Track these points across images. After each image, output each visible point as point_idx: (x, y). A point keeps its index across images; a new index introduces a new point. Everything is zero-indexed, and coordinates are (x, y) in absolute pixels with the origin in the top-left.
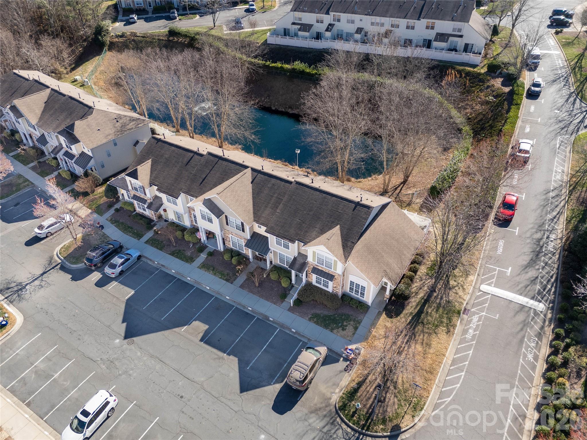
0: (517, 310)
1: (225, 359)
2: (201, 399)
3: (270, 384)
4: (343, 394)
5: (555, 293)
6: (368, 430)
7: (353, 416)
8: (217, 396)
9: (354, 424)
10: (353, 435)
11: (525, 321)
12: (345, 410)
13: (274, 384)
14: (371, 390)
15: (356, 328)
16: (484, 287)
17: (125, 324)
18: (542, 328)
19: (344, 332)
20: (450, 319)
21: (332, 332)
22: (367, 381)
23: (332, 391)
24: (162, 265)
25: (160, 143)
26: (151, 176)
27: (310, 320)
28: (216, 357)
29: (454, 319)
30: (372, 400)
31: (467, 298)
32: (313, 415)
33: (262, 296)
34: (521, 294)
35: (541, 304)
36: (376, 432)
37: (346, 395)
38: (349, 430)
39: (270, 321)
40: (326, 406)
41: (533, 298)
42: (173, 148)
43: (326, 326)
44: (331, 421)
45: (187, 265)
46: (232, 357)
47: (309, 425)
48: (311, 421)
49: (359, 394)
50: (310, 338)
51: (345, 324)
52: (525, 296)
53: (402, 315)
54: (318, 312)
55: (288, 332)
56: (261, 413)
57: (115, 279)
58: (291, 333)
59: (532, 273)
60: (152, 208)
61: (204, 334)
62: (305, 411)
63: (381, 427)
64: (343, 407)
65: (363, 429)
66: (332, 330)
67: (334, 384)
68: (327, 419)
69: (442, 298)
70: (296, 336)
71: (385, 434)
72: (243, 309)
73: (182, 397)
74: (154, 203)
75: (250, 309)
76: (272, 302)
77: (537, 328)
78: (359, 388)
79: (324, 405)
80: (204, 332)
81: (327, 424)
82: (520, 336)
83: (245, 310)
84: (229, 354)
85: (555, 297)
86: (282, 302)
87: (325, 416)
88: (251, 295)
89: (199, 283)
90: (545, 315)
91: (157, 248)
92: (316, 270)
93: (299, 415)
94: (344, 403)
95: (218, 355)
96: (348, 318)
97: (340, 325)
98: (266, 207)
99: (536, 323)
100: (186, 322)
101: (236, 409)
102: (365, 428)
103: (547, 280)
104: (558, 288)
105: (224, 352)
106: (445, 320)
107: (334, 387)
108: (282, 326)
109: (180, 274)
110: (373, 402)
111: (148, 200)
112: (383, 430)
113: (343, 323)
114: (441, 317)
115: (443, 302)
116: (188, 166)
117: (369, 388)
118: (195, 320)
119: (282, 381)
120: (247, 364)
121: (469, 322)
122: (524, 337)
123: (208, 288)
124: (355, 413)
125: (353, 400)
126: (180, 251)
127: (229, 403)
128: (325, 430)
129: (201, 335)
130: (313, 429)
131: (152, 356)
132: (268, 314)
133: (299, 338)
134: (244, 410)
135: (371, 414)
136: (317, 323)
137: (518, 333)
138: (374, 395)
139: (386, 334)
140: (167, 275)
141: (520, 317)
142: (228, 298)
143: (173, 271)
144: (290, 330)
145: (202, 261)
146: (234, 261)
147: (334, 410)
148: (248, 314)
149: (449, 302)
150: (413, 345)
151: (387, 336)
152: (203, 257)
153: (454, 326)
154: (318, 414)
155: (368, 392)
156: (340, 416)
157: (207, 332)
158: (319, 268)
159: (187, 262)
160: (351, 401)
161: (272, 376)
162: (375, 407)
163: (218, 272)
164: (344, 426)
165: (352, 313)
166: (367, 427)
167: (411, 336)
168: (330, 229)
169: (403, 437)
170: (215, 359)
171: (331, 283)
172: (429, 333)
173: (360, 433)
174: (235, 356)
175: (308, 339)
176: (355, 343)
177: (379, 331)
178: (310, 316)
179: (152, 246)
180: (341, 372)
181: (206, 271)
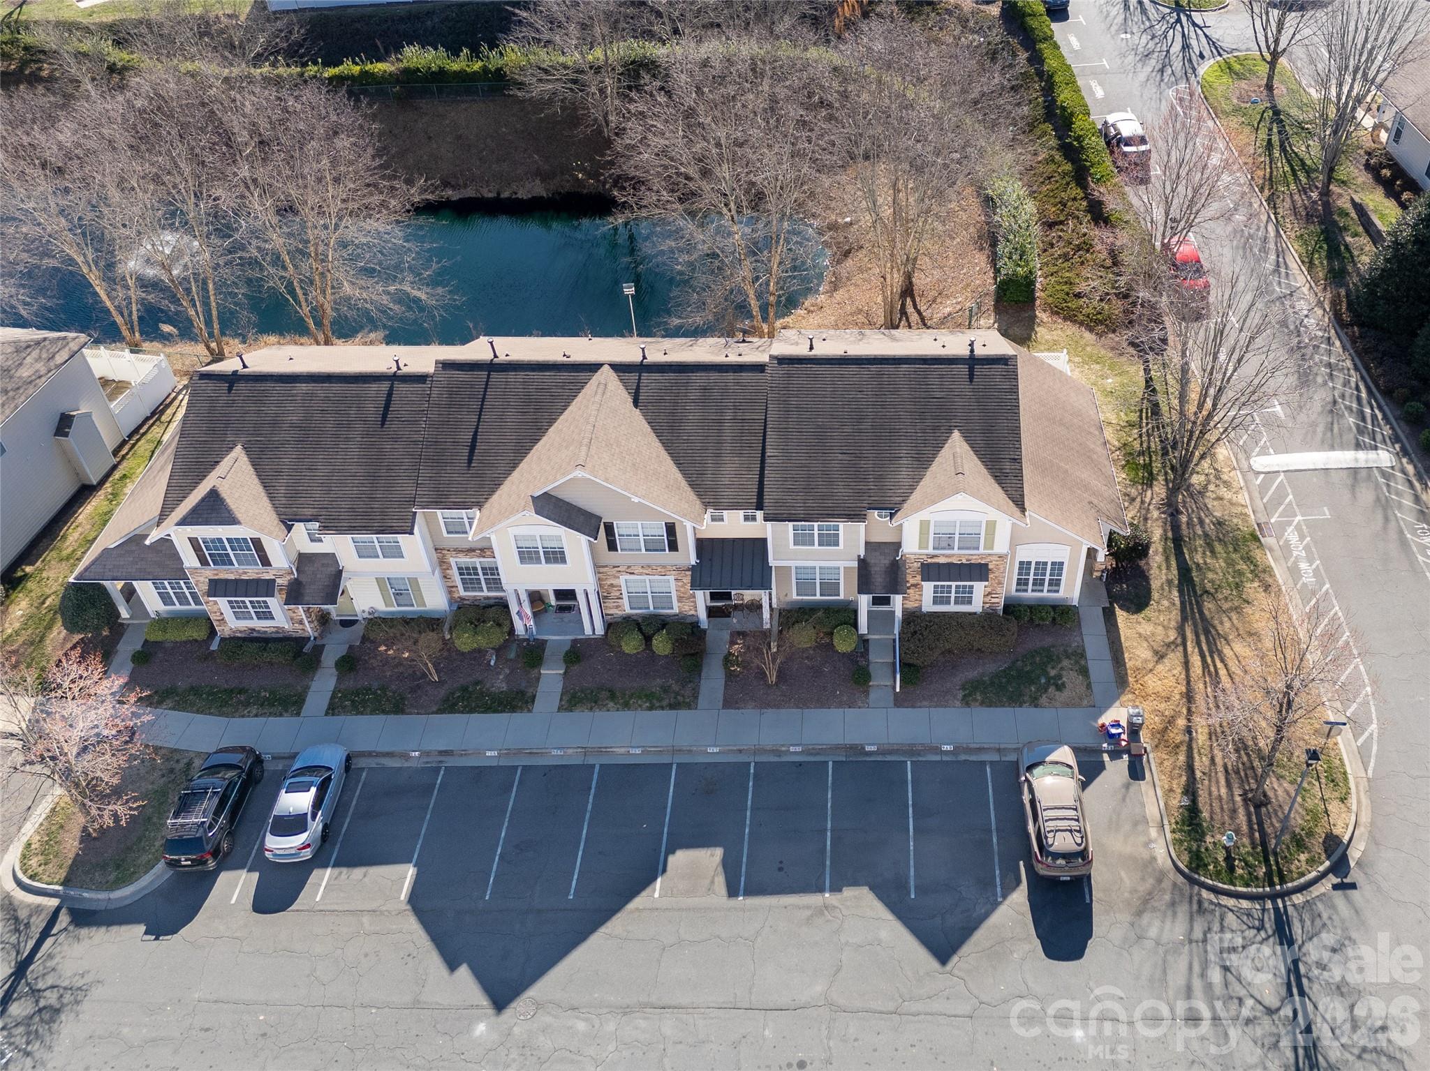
0: (1349, 482)
1: (835, 907)
2: (856, 1040)
3: (996, 905)
4: (1173, 832)
5: (1385, 417)
6: (1283, 880)
7: (1231, 869)
9: (1248, 885)
10: (1264, 910)
11: (1378, 499)
12: (1206, 865)
13: (1005, 897)
14: (1223, 791)
15: (1084, 672)
16: (1261, 463)
18: (1417, 499)
19: (1066, 694)
20: (1249, 559)
21: (1036, 706)
22: (1198, 774)
23: (1142, 839)
24: (441, 753)
25: (240, 386)
26: (272, 498)
27: (966, 703)
28: (808, 913)
29: (1257, 554)
30: (1241, 811)
31: (1243, 498)
32: (1146, 918)
33: (803, 704)
34: (1332, 448)
35: (1380, 452)
36: (1302, 875)
37: (1181, 831)
38: (1245, 904)
39: (870, 753)
40: (1160, 881)
41: (1358, 446)
42: (303, 387)
43: (1015, 700)
44: (1195, 907)
45: (518, 718)
46: (848, 892)
47: (1158, 943)
48: (1153, 932)
49: (1205, 815)
50: (1002, 746)
51: (1053, 673)
52: (1343, 447)
53: (1155, 595)
54: (971, 675)
55: (937, 758)
56: (1030, 984)
57: (316, 862)
58: (945, 758)
59: (1320, 397)
60: (307, 598)
61: (726, 873)
62: (1125, 917)
63: (1303, 857)
64: (1197, 862)
65: (1272, 884)
66: (1035, 702)
67: (1136, 824)
68: (1183, 910)
69: (1201, 522)
70: (963, 757)
71: (1321, 868)
72: (776, 759)
73: (802, 1064)
74: (304, 579)
75: (798, 749)
76: (840, 706)
77: (1408, 502)
78: (1194, 801)
79: (1151, 881)
80: (720, 869)
81: (1191, 919)
82: (1393, 534)
83: (784, 759)
84: (836, 889)
85: (1392, 428)
86: (865, 694)
87: (1173, 904)
88: (770, 714)
89: (600, 752)
90: (1403, 471)
91: (384, 712)
92: (931, 571)
93: (1117, 934)
94: (1190, 850)
95: (808, 907)
96: (1050, 657)
97: (1043, 681)
98: (718, 456)
99: (1398, 493)
100: (650, 871)
101: (965, 1008)
102: (1276, 880)
103: (1354, 398)
104: (1386, 408)
105: (820, 890)
106: (1242, 566)
107: (1140, 828)
108: (911, 751)
109: (519, 752)
110: (1249, 815)
111: (281, 576)
112: (1312, 862)
113: (1046, 673)
114: (1230, 563)
115: (1210, 528)
116: (392, 426)
117: (1214, 789)
118: (671, 850)
119: (1019, 882)
120: (902, 886)
121: (1286, 548)
122: (1401, 532)
123: (637, 751)
124: (1229, 859)
125: (1203, 834)
126: (465, 689)
127: (936, 1006)
128: (1198, 935)
129: (720, 881)
130: (1175, 949)
132: (852, 739)
133: (973, 758)
134: (984, 998)
135: (1264, 844)
136: (986, 703)
137: (1385, 528)
138: (1238, 799)
139: (1156, 652)
140: (480, 774)
141: (1366, 495)
142: (716, 750)
143: (489, 754)
144: (937, 750)
145: (559, 687)
146: (662, 645)
147: (1181, 879)
148: (800, 764)
149: (1219, 523)
150: (1227, 651)
151: (1162, 657)
152: (552, 675)
153: (1268, 570)
154: (1154, 909)
155: (1220, 798)
156: (1203, 885)
157: (730, 867)
158: (942, 560)
159: (513, 709)
160: (1201, 839)
161: (986, 884)
162: (1260, 824)
163: (631, 697)
164: (1231, 902)
165: (1048, 641)
166: (1277, 875)
167: (1207, 633)
168: (938, 447)
169: (1354, 854)
170: (809, 920)
171: (979, 588)
172: (1237, 609)
173: (1273, 897)
174: (855, 883)
175: (999, 750)
176: (1107, 706)
177: (1137, 653)
178: (960, 694)
179: (362, 714)
180: (1127, 786)
181: (591, 709)
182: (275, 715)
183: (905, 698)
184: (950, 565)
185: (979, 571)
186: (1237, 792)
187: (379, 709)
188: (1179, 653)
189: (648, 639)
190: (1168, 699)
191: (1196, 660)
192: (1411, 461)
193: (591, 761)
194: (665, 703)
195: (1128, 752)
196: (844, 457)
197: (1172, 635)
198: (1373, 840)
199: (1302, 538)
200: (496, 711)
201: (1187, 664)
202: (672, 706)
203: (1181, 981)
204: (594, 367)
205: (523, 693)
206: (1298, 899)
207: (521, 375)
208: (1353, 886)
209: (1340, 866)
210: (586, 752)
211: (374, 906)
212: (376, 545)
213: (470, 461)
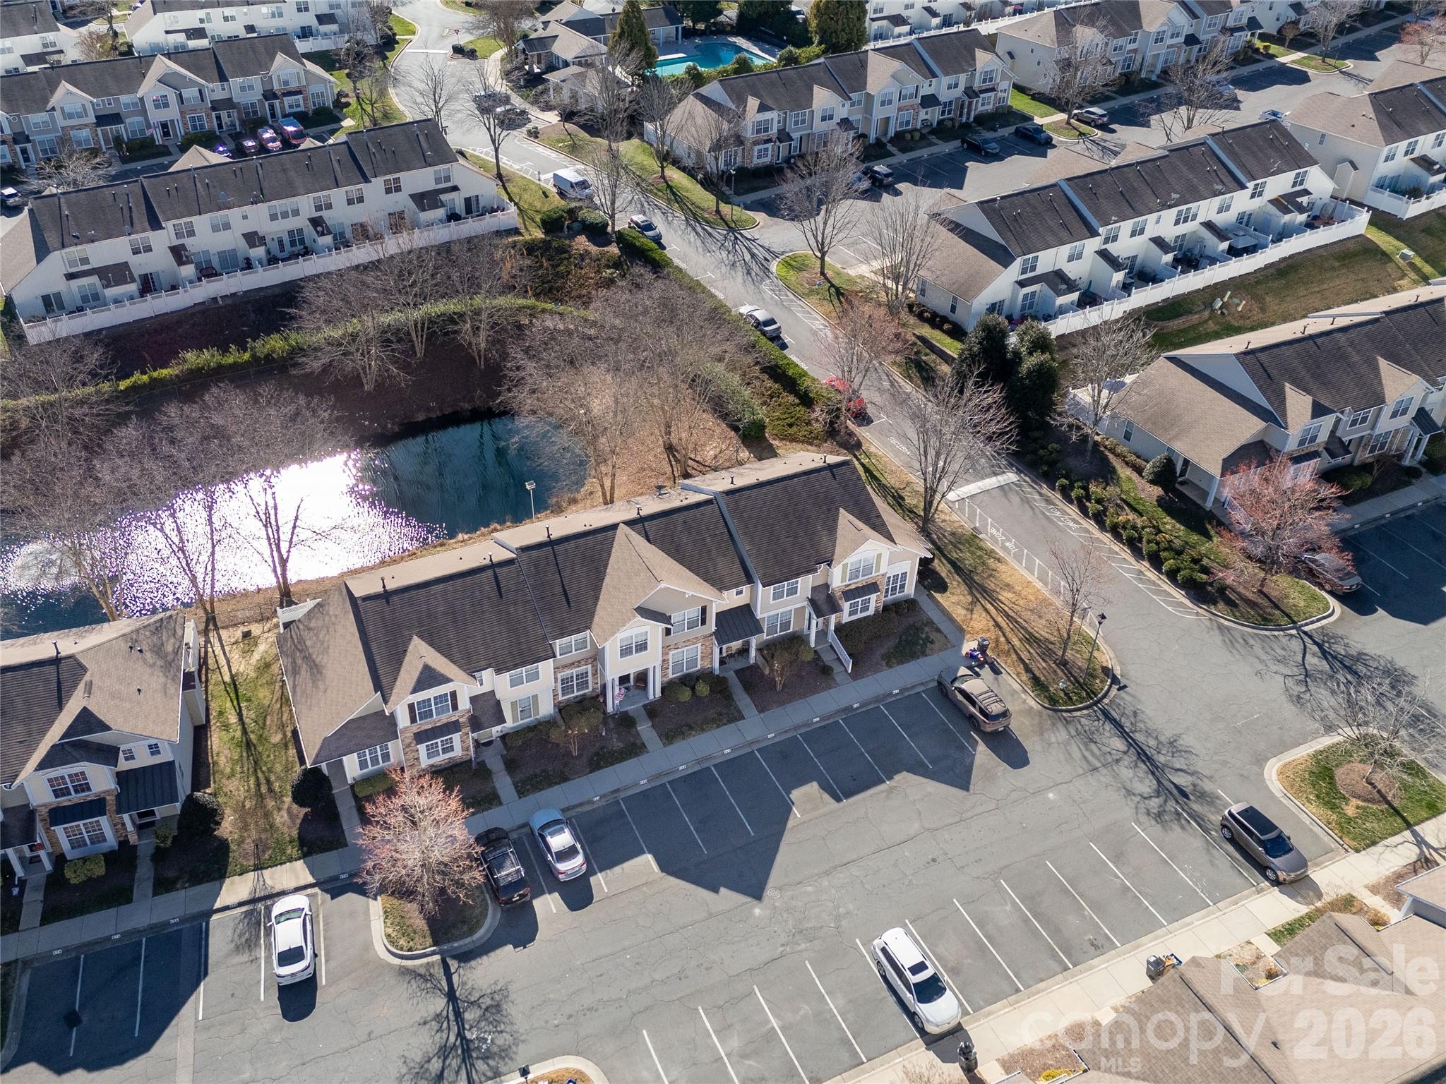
0: (1002, 493)
1: (896, 786)
2: (951, 840)
3: (973, 755)
4: (1032, 691)
5: (1000, 456)
6: (1096, 696)
7: (1070, 698)
8: (957, 819)
9: (1081, 703)
10: (1095, 711)
11: (1022, 500)
12: (1058, 701)
13: (975, 750)
14: (1044, 665)
15: (938, 630)
16: (952, 497)
17: (723, 891)
18: (1040, 494)
19: (937, 644)
20: (980, 548)
21: (926, 656)
22: (1027, 661)
23: (1020, 701)
24: (613, 792)
27: (889, 665)
28: (884, 794)
29: (981, 544)
30: (1058, 671)
32: (1046, 735)
33: (804, 695)
34: (983, 478)
35: (1007, 474)
36: (1101, 689)
37: (1036, 689)
38: (1085, 712)
39: (857, 708)
40: (1040, 716)
41: (995, 474)
43: (914, 656)
44: (1064, 722)
45: (643, 758)
46: (897, 777)
47: (1058, 743)
48: (1053, 739)
49: (1042, 678)
50: (923, 681)
51: (924, 636)
52: (988, 476)
53: (948, 580)
54: (883, 651)
55: (894, 699)
56: (1014, 783)
57: (591, 871)
58: (898, 697)
60: (485, 725)
61: (827, 792)
62: (1036, 738)
63: (1098, 681)
64: (1053, 701)
65: (1092, 699)
66: (924, 654)
67: (1013, 695)
68: (1059, 725)
69: (944, 536)
70: (907, 694)
71: (1108, 683)
72: (809, 729)
73: (934, 860)
74: (479, 713)
75: (818, 719)
76: (824, 689)
77: (1037, 497)
78: (1033, 674)
79: (1037, 718)
80: (821, 791)
81: (1067, 728)
82: (1040, 516)
83: (814, 727)
84: (890, 778)
85: (1008, 461)
86: (833, 679)
87: (1053, 724)
88: (788, 707)
89: (707, 759)
90: (1025, 481)
92: (849, 594)
93: (1038, 747)
94: (1045, 697)
95: (882, 792)
96: (918, 630)
97: (921, 642)
99: (1030, 493)
100: (785, 809)
101: (992, 806)
103: (977, 448)
105: (884, 782)
106: (979, 553)
107: (1016, 696)
108: (878, 699)
109: (660, 775)
110: (1062, 671)
111: (463, 716)
112: (1102, 682)
113: (921, 638)
114: (973, 553)
115: (950, 537)
116: (508, 596)
117: (1039, 665)
118: (788, 793)
119: (977, 742)
120: (923, 765)
121: (992, 537)
122: (1043, 513)
123: (729, 751)
124: (1066, 694)
125: (1047, 687)
126: (597, 754)
127: (978, 810)
128: (1073, 733)
129: (826, 796)
130: (1066, 744)
131: (827, 873)
132: (844, 704)
133: (912, 692)
134: (998, 798)
135: (1078, 682)
136: (901, 662)
137: (1034, 514)
138: (1053, 665)
139: (967, 609)
140: (645, 794)
141: (1016, 500)
142: (772, 735)
143: (642, 782)
144: (891, 695)
145: (654, 734)
146: (703, 689)
147: (1050, 712)
148: (824, 727)
149: (953, 534)
150: (1000, 597)
151: (972, 611)
152: (645, 729)
153: (992, 551)
154: (1048, 730)
155: (1044, 668)
156: (1062, 711)
157: (826, 787)
158: (853, 587)
159: (637, 755)
160: (1048, 690)
161: (961, 748)
162: (1070, 673)
163: (702, 724)
164: (1078, 713)
165: (911, 621)
166: (1091, 693)
167: (986, 592)
168: (836, 519)
169: (1118, 672)
170: (888, 797)
171: (873, 597)
172: (991, 575)
173: (1095, 704)
174: (898, 772)
175: (922, 684)
176: (961, 644)
177: (959, 613)
178: (884, 663)
180: (997, 679)
181: (683, 739)
182: (486, 810)
183: (856, 675)
184: (857, 588)
185: (872, 588)
186: (1051, 663)
187: (552, 783)
188: (979, 607)
189: (693, 689)
190: (989, 630)
191: (989, 606)
192: (1026, 475)
193: (705, 765)
194: (725, 721)
195: (987, 663)
197: (970, 599)
198: (1121, 663)
199: (998, 531)
200: (627, 759)
201: (986, 610)
202: (730, 721)
203: (1079, 755)
205: (634, 744)
206: (1106, 701)
207: (572, 544)
208: (1125, 687)
209: (1115, 680)
210: (699, 762)
211: (643, 881)
212: (524, 674)
213: (568, 603)
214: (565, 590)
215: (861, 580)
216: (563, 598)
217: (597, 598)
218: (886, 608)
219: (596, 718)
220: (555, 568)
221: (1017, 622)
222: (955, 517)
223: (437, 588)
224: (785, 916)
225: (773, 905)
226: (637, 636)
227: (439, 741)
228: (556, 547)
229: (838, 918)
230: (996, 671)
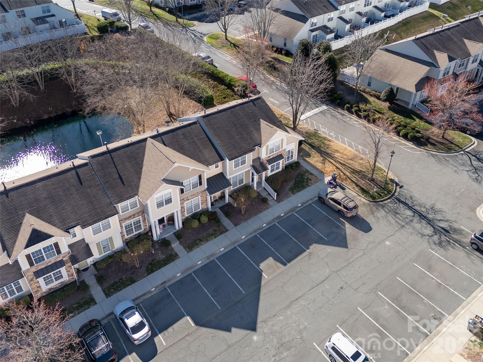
0: (322, 114)
1: (312, 252)
2: (347, 275)
3: (345, 230)
4: (363, 195)
6: (392, 192)
7: (381, 195)
8: (346, 263)
9: (386, 196)
10: (393, 199)
11: (331, 115)
12: (375, 197)
13: (345, 227)
14: (364, 182)
15: (312, 174)
16: (302, 118)
17: (233, 329)
18: (338, 113)
19: (313, 180)
20: (320, 137)
21: (309, 186)
22: (356, 182)
24: (162, 284)
25: (11, 194)
26: (55, 225)
27: (293, 193)
28: (307, 257)
29: (320, 135)
30: (371, 184)
32: (375, 214)
33: (256, 214)
35: (322, 106)
36: (393, 189)
37: (364, 194)
38: (389, 200)
39: (283, 216)
40: (370, 206)
41: (317, 107)
43: (304, 187)
44: (381, 207)
45: (177, 262)
46: (311, 247)
47: (382, 217)
48: (379, 216)
49: (365, 188)
50: (311, 198)
51: (306, 178)
52: (314, 108)
53: (310, 152)
54: (289, 187)
55: (299, 209)
56: (368, 240)
57: (154, 334)
58: (301, 207)
61: (277, 261)
62: (371, 216)
63: (390, 186)
64: (373, 198)
65: (390, 194)
66: (308, 186)
68: (380, 208)
70: (305, 205)
71: (395, 186)
72: (262, 230)
73: (342, 288)
75: (265, 225)
76: (265, 210)
77: (337, 114)
78: (360, 187)
79: (368, 207)
80: (275, 261)
81: (384, 209)
82: (341, 121)
83: (264, 229)
84: (308, 248)
85: (320, 101)
86: (268, 204)
87: (377, 209)
88: (249, 221)
89: (212, 255)
90: (331, 108)
91: (129, 285)
92: (270, 161)
93: (374, 221)
94: (369, 196)
95: (306, 256)
96: (302, 175)
97: (305, 180)
99: (334, 113)
100: (258, 273)
101: (361, 253)
102: (390, 192)
105: (305, 251)
106: (320, 139)
107: (357, 199)
108: (292, 210)
109: (187, 269)
110: (373, 183)
111: (65, 257)
112: (392, 185)
113: (305, 179)
114: (317, 140)
116: (86, 183)
117: (362, 183)
118: (258, 266)
119: (344, 223)
120: (321, 238)
121: (323, 132)
122: (342, 120)
123: (223, 249)
124: (378, 194)
126: (151, 264)
127: (355, 257)
128: (387, 211)
129: (278, 264)
130: (386, 216)
131: (289, 307)
132: (276, 215)
133: (307, 204)
134: (363, 249)
135: (381, 187)
136: (298, 191)
137: (338, 120)
138: (368, 182)
139: (322, 163)
140: (181, 282)
141: (329, 116)
142: (244, 237)
143: (178, 275)
144: (298, 207)
145: (181, 247)
146: (205, 219)
147: (373, 203)
148: (269, 228)
149: (306, 133)
150: (335, 156)
151: (324, 163)
152: (176, 245)
153: (325, 138)
154: (375, 211)
155: (364, 184)
156: (378, 202)
157: (277, 259)
158: (271, 157)
159: (173, 260)
160: (369, 193)
161: (338, 227)
162: (377, 184)
163: (207, 237)
164: (386, 202)
165: (298, 172)
166: (389, 192)
167: (328, 154)
168: (259, 125)
169: (397, 180)
170: (309, 258)
171: (281, 161)
172: (328, 147)
173: (392, 196)
174: (311, 244)
175: (311, 200)
176: (324, 178)
177: (319, 165)
178: (291, 192)
179: (121, 290)
180: (344, 192)
181: (198, 247)
182: (86, 309)
183: (279, 200)
184: (273, 158)
185: (280, 157)
186: (367, 181)
187: (126, 286)
188: (327, 161)
189: (199, 220)
190: (335, 171)
191: (331, 160)
192: (330, 106)
193: (212, 259)
194: (218, 234)
195: (337, 185)
196: (238, 136)
197: (322, 158)
198: (397, 176)
199: (325, 129)
200: (168, 264)
201: (330, 162)
202: (221, 234)
203: (394, 221)
204: (145, 140)
205: (171, 255)
206: (396, 194)
207: (122, 151)
208: (402, 186)
209: (397, 184)
210: (208, 258)
211: (187, 333)
212: (101, 226)
213: (123, 183)
214: (120, 176)
215: (275, 154)
216: (119, 180)
217: (140, 178)
218: (286, 167)
219: (148, 244)
220: (113, 165)
221: (346, 165)
222: (305, 126)
223: (40, 184)
224: (271, 337)
225: (263, 332)
226: (165, 195)
227: (51, 273)
228: (112, 154)
229: (300, 332)
230: (343, 189)
